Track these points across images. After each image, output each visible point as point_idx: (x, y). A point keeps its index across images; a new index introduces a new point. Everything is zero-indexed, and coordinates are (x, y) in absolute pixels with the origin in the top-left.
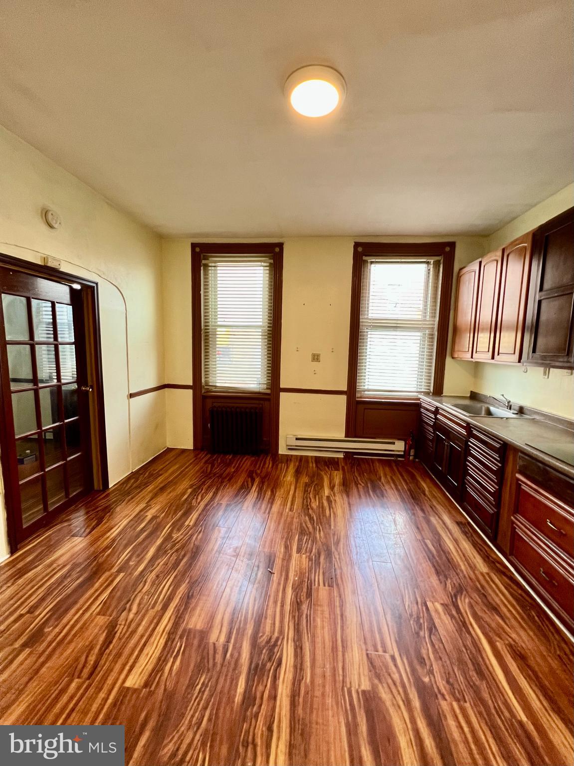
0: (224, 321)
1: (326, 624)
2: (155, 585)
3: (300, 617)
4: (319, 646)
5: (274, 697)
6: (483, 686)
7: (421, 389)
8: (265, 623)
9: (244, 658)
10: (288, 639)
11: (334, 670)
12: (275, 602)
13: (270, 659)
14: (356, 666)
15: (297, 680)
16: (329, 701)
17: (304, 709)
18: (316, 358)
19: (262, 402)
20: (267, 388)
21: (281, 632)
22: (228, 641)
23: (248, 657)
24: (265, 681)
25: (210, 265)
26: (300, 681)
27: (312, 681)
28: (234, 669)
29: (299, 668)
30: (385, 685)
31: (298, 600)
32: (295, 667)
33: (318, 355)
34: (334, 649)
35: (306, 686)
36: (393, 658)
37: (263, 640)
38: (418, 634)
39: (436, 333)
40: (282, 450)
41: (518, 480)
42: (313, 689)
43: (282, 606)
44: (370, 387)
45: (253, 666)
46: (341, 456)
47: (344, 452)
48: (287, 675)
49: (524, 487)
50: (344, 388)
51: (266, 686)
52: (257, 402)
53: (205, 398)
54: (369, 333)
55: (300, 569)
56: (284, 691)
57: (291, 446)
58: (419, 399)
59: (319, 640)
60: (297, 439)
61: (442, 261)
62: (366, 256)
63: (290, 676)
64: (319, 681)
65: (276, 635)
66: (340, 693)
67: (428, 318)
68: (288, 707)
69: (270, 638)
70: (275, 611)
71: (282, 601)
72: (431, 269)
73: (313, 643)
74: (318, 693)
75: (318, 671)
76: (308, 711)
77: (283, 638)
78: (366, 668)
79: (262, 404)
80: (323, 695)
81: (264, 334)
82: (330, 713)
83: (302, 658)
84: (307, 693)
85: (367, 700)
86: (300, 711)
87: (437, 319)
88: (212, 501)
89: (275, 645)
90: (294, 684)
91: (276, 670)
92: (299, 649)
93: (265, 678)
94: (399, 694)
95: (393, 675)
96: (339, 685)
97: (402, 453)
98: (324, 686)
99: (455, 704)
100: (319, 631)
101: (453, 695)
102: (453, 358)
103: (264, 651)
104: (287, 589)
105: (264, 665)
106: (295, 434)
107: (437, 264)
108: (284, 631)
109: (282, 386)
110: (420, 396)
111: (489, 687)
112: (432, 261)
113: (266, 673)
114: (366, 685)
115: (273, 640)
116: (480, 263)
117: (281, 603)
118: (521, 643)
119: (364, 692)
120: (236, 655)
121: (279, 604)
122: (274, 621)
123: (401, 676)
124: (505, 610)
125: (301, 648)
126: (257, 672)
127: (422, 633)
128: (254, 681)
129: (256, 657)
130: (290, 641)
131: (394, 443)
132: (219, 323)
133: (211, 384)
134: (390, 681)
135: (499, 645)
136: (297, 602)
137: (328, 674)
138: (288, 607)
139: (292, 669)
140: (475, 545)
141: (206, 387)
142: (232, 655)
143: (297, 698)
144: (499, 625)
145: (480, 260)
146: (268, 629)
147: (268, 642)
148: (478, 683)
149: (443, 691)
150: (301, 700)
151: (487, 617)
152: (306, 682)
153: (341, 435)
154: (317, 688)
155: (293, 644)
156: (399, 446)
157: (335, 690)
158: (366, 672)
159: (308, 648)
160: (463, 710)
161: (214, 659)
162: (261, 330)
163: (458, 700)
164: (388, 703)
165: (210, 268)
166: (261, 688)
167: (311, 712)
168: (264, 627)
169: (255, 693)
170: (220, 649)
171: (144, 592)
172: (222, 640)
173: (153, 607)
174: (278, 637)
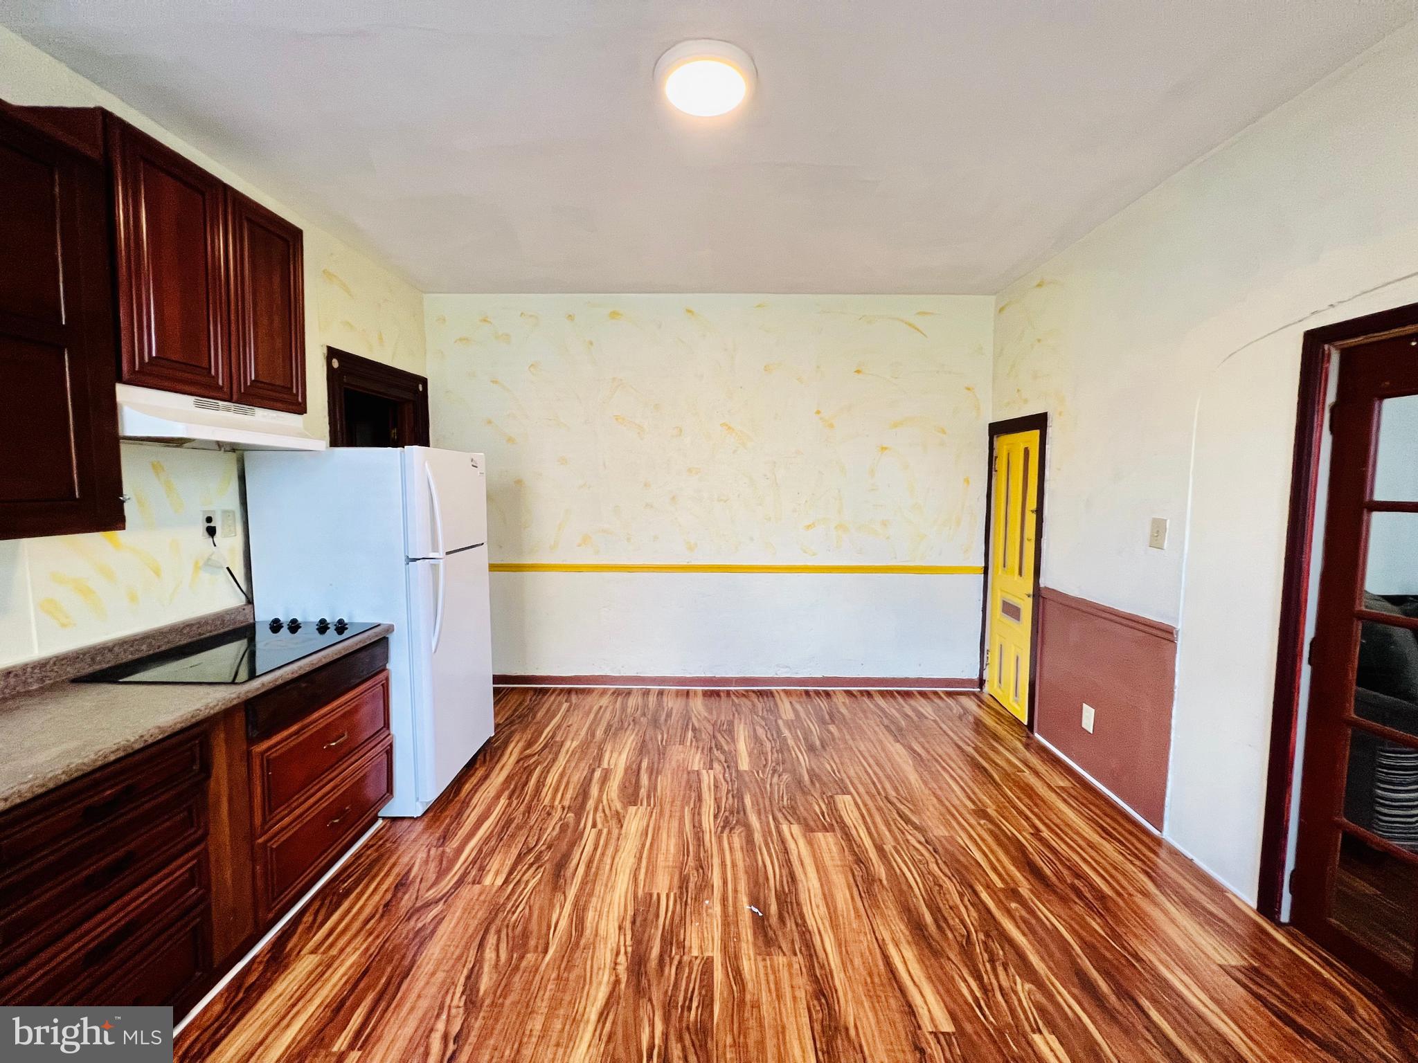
3: (698, 853)
4: (675, 830)
8: (741, 843)
9: (754, 816)
10: (710, 832)
11: (661, 816)
12: (734, 866)
13: (727, 818)
15: (698, 807)
16: (668, 800)
17: (691, 795)
21: (719, 838)
22: (777, 826)
23: (750, 818)
26: (695, 808)
27: (683, 808)
28: (760, 809)
29: (697, 814)
31: (701, 871)
32: (700, 816)
35: (689, 806)
37: (739, 829)
42: (683, 804)
43: (723, 862)
45: (742, 813)
48: (708, 810)
51: (726, 803)
56: (708, 801)
59: (675, 834)
63: (705, 809)
64: (677, 808)
65: (725, 835)
66: (658, 803)
68: (704, 795)
69: (730, 832)
70: (731, 856)
71: (725, 868)
73: (681, 832)
74: (679, 803)
75: (677, 814)
76: (687, 795)
77: (716, 833)
80: (674, 802)
82: (668, 795)
83: (693, 821)
84: (689, 802)
85: (635, 801)
86: (694, 794)
89: (724, 828)
90: (701, 806)
91: (719, 812)
92: (697, 827)
96: (658, 807)
98: (673, 806)
100: (674, 840)
103: (735, 822)
105: (732, 814)
108: (716, 839)
113: (728, 809)
114: (632, 809)
115: (727, 831)
117: (725, 865)
120: (763, 818)
121: (728, 863)
122: (730, 846)
125: (694, 827)
126: (738, 810)
128: (738, 805)
129: (742, 819)
136: (703, 868)
137: (667, 813)
138: (716, 861)
139: (703, 814)
142: (767, 817)
143: (697, 800)
146: (736, 839)
147: (732, 829)
150: (694, 799)
154: (680, 805)
155: (704, 830)
157: (663, 805)
159: (687, 828)
161: (783, 814)
166: (730, 803)
167: (685, 794)
170: (781, 819)
171: (930, 864)
172: (785, 827)
173: (895, 848)
174: (722, 832)
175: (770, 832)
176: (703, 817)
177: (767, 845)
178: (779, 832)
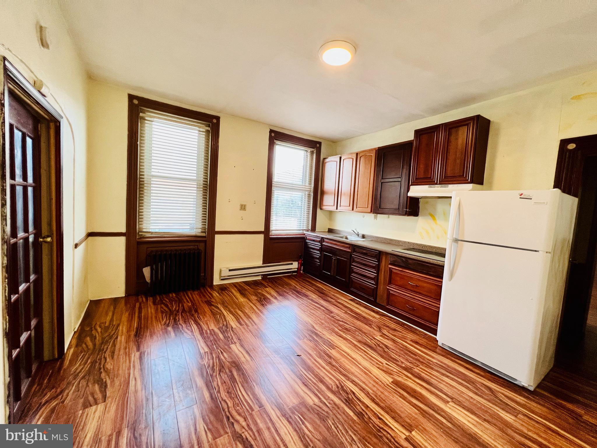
0: (158, 172)
1: (352, 366)
2: (235, 398)
3: (337, 368)
4: (359, 376)
5: (367, 407)
6: (419, 358)
7: (304, 228)
8: (326, 380)
9: (336, 401)
10: (344, 381)
11: (375, 381)
12: (319, 368)
13: (347, 394)
14: (381, 375)
15: (368, 394)
16: (386, 393)
17: (382, 403)
18: (243, 207)
19: (197, 244)
20: (202, 232)
21: (338, 380)
22: (320, 398)
23: (338, 399)
24: (357, 403)
25: (147, 118)
26: (368, 393)
27: (373, 391)
28: (338, 408)
29: (362, 389)
30: (396, 375)
31: (328, 362)
32: (360, 390)
33: (245, 206)
34: (365, 373)
35: (372, 394)
36: (386, 364)
37: (334, 388)
38: (384, 351)
39: (312, 194)
40: (216, 281)
41: (390, 268)
42: (377, 394)
43: (324, 368)
44: (277, 228)
45: (344, 401)
46: (260, 278)
47: (262, 275)
48: (361, 395)
49: (394, 271)
50: (262, 229)
51: (359, 405)
52: (193, 244)
53: (139, 243)
54: (275, 191)
55: (311, 347)
57: (224, 277)
58: (304, 234)
59: (356, 374)
60: (230, 270)
61: (315, 152)
62: (276, 140)
63: (363, 395)
64: (375, 389)
65: (337, 382)
66: (386, 388)
67: (307, 184)
68: (377, 406)
69: (337, 386)
70: (324, 373)
71: (322, 367)
72: (309, 155)
73: (356, 376)
74: (379, 393)
75: (370, 385)
76: (384, 402)
78: (384, 373)
79: (198, 246)
80: (382, 393)
81: (198, 187)
82: (391, 397)
83: (359, 385)
84: (376, 396)
85: (396, 385)
86: (382, 404)
87: (313, 185)
88: (202, 331)
89: (342, 387)
90: (368, 397)
91: (355, 396)
92: (353, 382)
93: (355, 402)
94: (402, 375)
95: (394, 370)
96: (382, 385)
97: (296, 270)
98: (378, 390)
99: (418, 368)
100: (352, 370)
101: (415, 366)
102: (321, 209)
103: (341, 392)
104: (316, 359)
105: (348, 398)
106: (228, 267)
107: (312, 153)
108: (338, 378)
109: (217, 229)
110: (305, 232)
111: (420, 357)
112: (309, 151)
113: (353, 400)
114: (391, 380)
115: (339, 385)
116: (341, 158)
118: (413, 338)
119: (392, 382)
120: (331, 402)
121: (322, 369)
122: (329, 377)
123: (396, 369)
124: (397, 329)
126: (349, 402)
127: (385, 350)
128: (352, 407)
129: (340, 396)
130: (346, 381)
131: (292, 264)
132: (153, 173)
133: (144, 230)
134: (395, 373)
135: (408, 342)
137: (375, 384)
138: (327, 368)
139: (361, 392)
140: (365, 307)
141: (140, 233)
142: (330, 403)
143: (375, 400)
144: (402, 335)
145: (340, 156)
146: (330, 382)
147: (338, 387)
148: (416, 357)
149: (412, 366)
150: (377, 400)
151: (395, 333)
152: (371, 393)
153: (260, 263)
154: (377, 392)
155: (349, 382)
156: (295, 265)
157: (383, 388)
158: (385, 375)
159: (356, 379)
160: (421, 368)
161: (324, 411)
162: (196, 183)
163: (418, 367)
164: (403, 381)
165: (146, 122)
166: (358, 407)
167: (386, 402)
168: (329, 383)
169: (359, 410)
170: (321, 405)
171: (232, 406)
172: (316, 400)
173: (253, 410)
174: (339, 383)
175: (319, 392)
176: (358, 389)
177: (315, 384)
178: (316, 395)
